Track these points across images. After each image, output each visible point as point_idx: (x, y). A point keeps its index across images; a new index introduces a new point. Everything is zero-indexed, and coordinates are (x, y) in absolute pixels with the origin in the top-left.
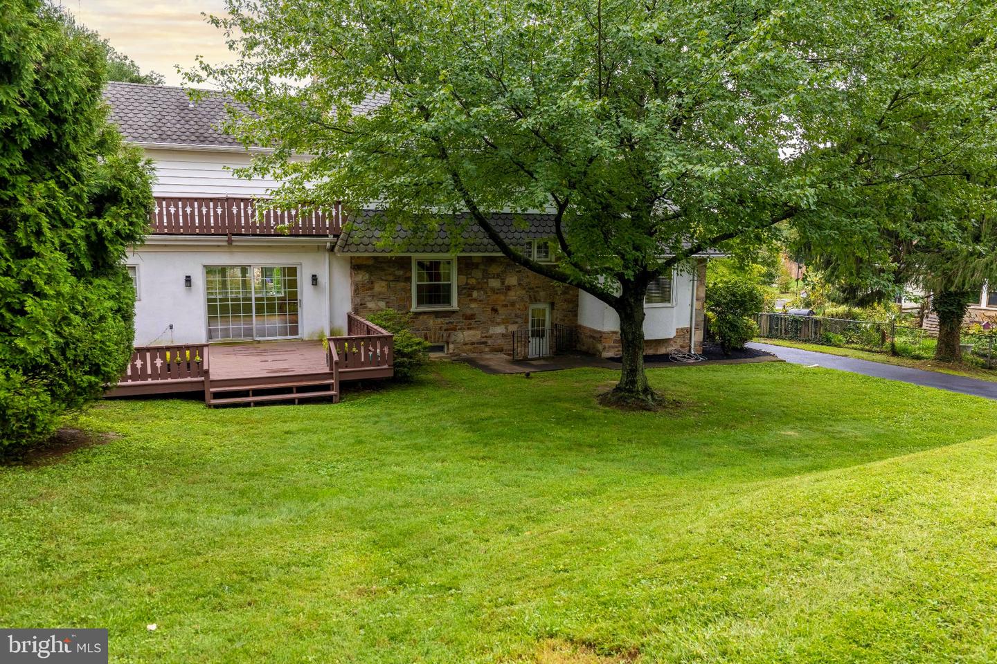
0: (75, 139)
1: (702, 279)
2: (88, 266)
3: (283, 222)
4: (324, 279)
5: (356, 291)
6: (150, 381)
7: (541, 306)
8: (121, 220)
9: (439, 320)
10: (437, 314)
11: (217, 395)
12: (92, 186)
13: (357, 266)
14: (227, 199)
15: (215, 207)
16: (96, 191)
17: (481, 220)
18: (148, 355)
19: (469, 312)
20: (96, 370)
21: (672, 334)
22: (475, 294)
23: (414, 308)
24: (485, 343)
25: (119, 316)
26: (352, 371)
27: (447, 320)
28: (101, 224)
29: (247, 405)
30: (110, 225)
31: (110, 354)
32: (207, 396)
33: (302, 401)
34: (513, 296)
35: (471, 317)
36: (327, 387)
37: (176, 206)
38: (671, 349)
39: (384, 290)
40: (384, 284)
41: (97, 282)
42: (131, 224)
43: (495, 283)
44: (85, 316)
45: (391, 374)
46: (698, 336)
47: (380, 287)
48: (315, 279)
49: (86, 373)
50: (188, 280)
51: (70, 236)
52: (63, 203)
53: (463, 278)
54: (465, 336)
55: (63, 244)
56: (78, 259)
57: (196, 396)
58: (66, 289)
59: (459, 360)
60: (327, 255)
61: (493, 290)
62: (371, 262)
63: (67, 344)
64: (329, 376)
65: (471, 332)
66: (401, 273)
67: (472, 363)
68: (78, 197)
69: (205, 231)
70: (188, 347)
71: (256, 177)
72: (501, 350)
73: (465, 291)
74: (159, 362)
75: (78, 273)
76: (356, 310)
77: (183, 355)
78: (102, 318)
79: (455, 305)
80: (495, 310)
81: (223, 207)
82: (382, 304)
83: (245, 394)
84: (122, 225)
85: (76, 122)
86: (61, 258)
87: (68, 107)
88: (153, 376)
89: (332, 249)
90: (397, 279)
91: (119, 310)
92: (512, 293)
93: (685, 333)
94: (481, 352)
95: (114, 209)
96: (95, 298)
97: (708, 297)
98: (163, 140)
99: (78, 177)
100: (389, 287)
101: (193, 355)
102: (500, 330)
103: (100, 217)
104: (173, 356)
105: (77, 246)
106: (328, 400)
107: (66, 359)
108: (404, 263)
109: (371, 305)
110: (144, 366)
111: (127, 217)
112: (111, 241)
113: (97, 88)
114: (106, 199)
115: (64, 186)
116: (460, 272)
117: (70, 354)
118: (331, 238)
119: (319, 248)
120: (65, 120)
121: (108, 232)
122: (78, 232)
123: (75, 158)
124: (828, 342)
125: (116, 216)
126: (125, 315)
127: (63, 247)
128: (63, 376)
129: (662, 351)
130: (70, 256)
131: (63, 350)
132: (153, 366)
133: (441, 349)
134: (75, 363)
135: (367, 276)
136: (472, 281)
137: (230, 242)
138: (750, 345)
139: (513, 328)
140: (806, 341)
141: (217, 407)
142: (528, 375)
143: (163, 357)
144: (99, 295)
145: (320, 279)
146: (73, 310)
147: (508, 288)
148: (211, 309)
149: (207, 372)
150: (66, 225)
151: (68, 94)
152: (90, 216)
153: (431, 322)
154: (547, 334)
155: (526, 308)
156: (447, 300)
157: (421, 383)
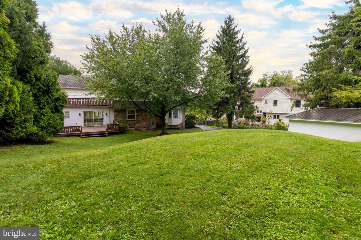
0: (52, 89)
1: (184, 113)
2: (54, 111)
3: (97, 103)
4: (108, 114)
5: (115, 116)
6: (69, 133)
7: (153, 119)
8: (60, 103)
9: (132, 122)
10: (132, 121)
11: (83, 135)
12: (56, 97)
13: (115, 111)
14: (88, 99)
15: (85, 100)
16: (56, 98)
17: (134, 103)
18: (69, 128)
19: (138, 120)
20: (55, 128)
21: (179, 124)
22: (140, 117)
23: (127, 119)
24: (142, 126)
25: (60, 120)
26: (110, 131)
27: (134, 122)
28: (56, 104)
29: (89, 137)
30: (58, 104)
31: (58, 126)
32: (81, 136)
33: (100, 136)
34: (147, 117)
35: (139, 121)
36: (106, 134)
37: (74, 100)
38: (179, 127)
39: (121, 116)
40: (121, 115)
41: (56, 113)
42: (63, 104)
43: (144, 114)
44: (53, 119)
45: (119, 131)
46: (184, 124)
47: (120, 115)
48: (106, 114)
49: (53, 129)
50: (80, 114)
51: (51, 106)
52: (49, 100)
53: (137, 113)
54: (137, 125)
55: (49, 107)
56: (52, 110)
57: (79, 136)
58: (50, 115)
59: (136, 129)
60: (109, 109)
61: (143, 116)
62: (118, 110)
63: (49, 124)
64: (106, 132)
65: (139, 124)
66: (124, 112)
67: (139, 130)
68: (52, 99)
69: (83, 104)
70: (77, 126)
71: (89, 95)
72: (145, 127)
73: (138, 116)
74: (71, 129)
75: (52, 112)
76: (115, 120)
77: (76, 128)
78: (57, 120)
79: (136, 119)
80: (144, 120)
81: (87, 100)
82: (120, 119)
83: (89, 135)
84: (61, 104)
85: (52, 87)
86: (49, 109)
87: (50, 84)
88: (70, 132)
89: (110, 108)
90: (123, 114)
91: (60, 119)
92: (147, 116)
93: (181, 124)
94: (141, 128)
95: (59, 101)
96: (55, 116)
97: (186, 117)
98: (75, 87)
99: (53, 96)
100: (122, 115)
101: (78, 128)
102: (145, 123)
103: (57, 102)
104: (74, 128)
105: (52, 107)
106: (105, 136)
107: (49, 126)
108: (125, 111)
109: (118, 119)
110: (68, 130)
111: (61, 103)
112: (58, 107)
113: (56, 81)
114: (58, 99)
115: (50, 97)
116: (136, 112)
117: (50, 126)
118: (110, 106)
119: (107, 108)
120: (50, 86)
121: (58, 105)
122: (52, 105)
123: (52, 92)
124: (213, 125)
125: (59, 102)
126: (62, 120)
127: (49, 108)
128: (49, 130)
129: (177, 127)
130: (50, 109)
131: (49, 125)
132: (70, 130)
133: (133, 127)
134: (51, 127)
135: (117, 113)
136: (139, 114)
137: (89, 107)
138: (195, 126)
139: (148, 123)
140: (209, 125)
141: (83, 137)
142: (148, 131)
143: (72, 128)
144: (56, 116)
145: (107, 114)
146: (51, 118)
147: (147, 115)
148: (85, 120)
149: (81, 131)
150: (50, 104)
151: (50, 82)
152: (55, 102)
153: (131, 122)
154: (155, 124)
155: (150, 119)
156: (134, 118)
157: (126, 133)
